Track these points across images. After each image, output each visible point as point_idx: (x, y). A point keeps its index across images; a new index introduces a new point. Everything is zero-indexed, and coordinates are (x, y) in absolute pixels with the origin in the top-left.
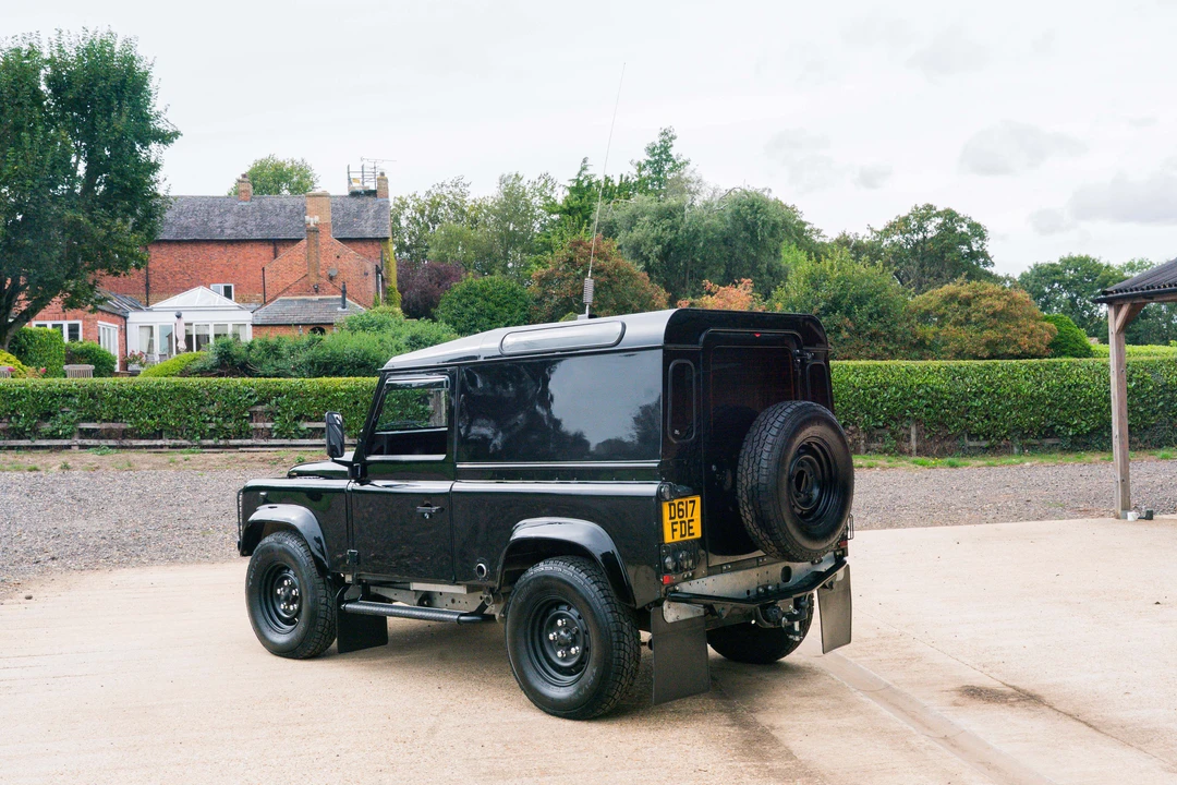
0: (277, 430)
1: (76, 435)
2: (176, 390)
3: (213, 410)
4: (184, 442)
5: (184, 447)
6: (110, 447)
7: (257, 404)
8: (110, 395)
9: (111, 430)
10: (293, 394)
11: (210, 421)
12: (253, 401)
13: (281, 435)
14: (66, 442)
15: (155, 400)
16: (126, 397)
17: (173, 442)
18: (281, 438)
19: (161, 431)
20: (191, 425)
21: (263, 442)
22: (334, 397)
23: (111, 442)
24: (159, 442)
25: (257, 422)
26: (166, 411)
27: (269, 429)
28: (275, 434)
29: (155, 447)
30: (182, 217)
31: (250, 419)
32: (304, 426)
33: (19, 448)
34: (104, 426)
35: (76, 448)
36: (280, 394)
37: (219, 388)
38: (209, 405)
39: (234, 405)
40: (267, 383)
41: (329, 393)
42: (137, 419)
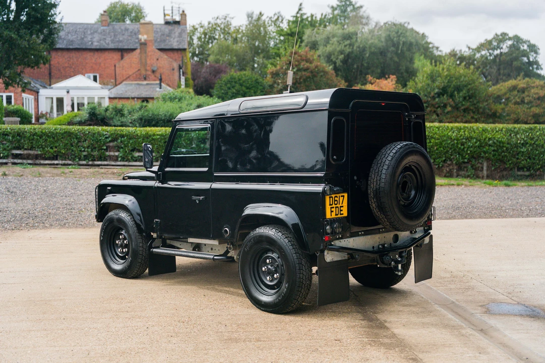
0: (121, 157)
1: (10, 157)
2: (65, 132)
3: (86, 144)
4: (70, 162)
5: (70, 165)
6: (29, 164)
7: (110, 141)
8: (28, 135)
9: (30, 155)
10: (131, 137)
11: (84, 151)
12: (108, 140)
13: (123, 159)
14: (4, 161)
15: (54, 138)
16: (38, 136)
17: (64, 162)
18: (123, 161)
19: (57, 156)
20: (73, 153)
21: (113, 163)
22: (153, 139)
23: (30, 161)
24: (56, 162)
25: (110, 151)
26: (60, 145)
27: (117, 156)
28: (120, 159)
29: (54, 164)
30: (69, 35)
31: (106, 150)
34: (26, 152)
35: (10, 164)
36: (123, 136)
37: (89, 132)
38: (84, 142)
39: (97, 142)
40: (116, 130)
41: (150, 136)
42: (43, 149)
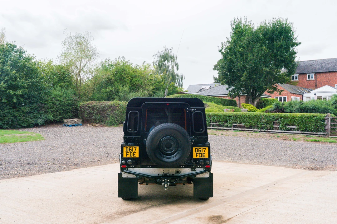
1: (233, 127)
2: (255, 116)
4: (257, 130)
5: (257, 131)
7: (275, 120)
8: (239, 117)
9: (240, 126)
10: (285, 118)
11: (263, 124)
13: (281, 129)
14: (230, 128)
15: (250, 118)
16: (243, 117)
17: (254, 130)
19: (251, 127)
20: (258, 125)
21: (277, 131)
22: (296, 119)
23: (240, 129)
24: (251, 130)
26: (252, 121)
27: (278, 127)
28: (280, 129)
29: (250, 131)
31: (274, 124)
32: (288, 127)
33: (220, 129)
34: (239, 125)
35: (232, 130)
36: (281, 118)
37: (266, 116)
38: (263, 120)
39: (269, 120)
40: (278, 114)
41: (295, 118)
42: (245, 123)
